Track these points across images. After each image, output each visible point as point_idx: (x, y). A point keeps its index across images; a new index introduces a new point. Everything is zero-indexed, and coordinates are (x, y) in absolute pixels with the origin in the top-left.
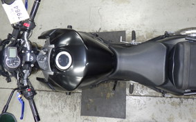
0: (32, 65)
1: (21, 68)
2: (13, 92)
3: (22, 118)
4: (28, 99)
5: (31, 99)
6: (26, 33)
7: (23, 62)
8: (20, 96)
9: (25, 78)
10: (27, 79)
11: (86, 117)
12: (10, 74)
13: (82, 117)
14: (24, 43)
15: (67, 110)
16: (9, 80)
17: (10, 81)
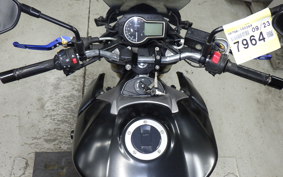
0: (128, 67)
1: (123, 44)
2: (71, 28)
3: (16, 45)
4: (56, 58)
5: (55, 64)
6: (198, 56)
7: (136, 49)
8: (64, 41)
9: (102, 52)
10: (99, 57)
11: (31, 163)
12: (112, 25)
13: (33, 155)
14: (176, 52)
15: (47, 125)
16: (99, 22)
17: (98, 25)
